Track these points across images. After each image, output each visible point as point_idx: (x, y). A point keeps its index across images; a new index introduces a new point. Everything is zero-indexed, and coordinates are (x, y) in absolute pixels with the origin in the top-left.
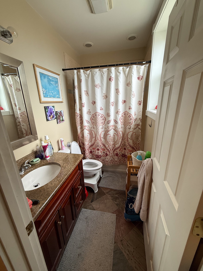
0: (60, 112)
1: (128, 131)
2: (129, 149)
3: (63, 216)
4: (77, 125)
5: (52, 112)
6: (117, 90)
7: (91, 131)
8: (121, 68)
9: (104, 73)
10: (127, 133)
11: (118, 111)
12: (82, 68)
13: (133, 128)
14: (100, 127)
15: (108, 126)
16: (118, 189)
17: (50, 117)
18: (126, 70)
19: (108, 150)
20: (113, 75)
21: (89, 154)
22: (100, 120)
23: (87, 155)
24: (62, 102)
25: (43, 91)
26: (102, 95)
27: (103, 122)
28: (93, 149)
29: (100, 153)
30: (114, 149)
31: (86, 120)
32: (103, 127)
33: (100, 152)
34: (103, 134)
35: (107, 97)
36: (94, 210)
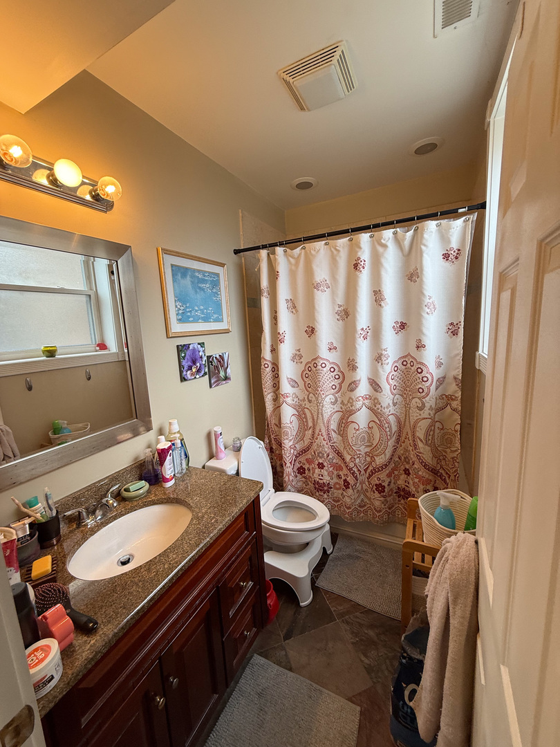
0: (218, 357)
1: (414, 415)
2: (420, 473)
3: (174, 680)
4: (264, 390)
5: (198, 357)
6: (377, 296)
7: (303, 411)
8: (388, 234)
9: (338, 251)
10: (412, 423)
11: (382, 354)
12: (281, 244)
13: (431, 408)
14: (327, 399)
15: (350, 398)
16: (378, 609)
17: (189, 372)
18: (404, 236)
19: (350, 469)
20: (365, 255)
21: (296, 477)
22: (327, 380)
23: (287, 478)
24: (227, 332)
25: (176, 307)
26: (334, 309)
27: (338, 386)
28: (309, 461)
29: (326, 476)
30: (371, 468)
31: (288, 379)
32: (336, 400)
33: (326, 473)
34: (337, 421)
35: (346, 314)
36: (290, 669)
